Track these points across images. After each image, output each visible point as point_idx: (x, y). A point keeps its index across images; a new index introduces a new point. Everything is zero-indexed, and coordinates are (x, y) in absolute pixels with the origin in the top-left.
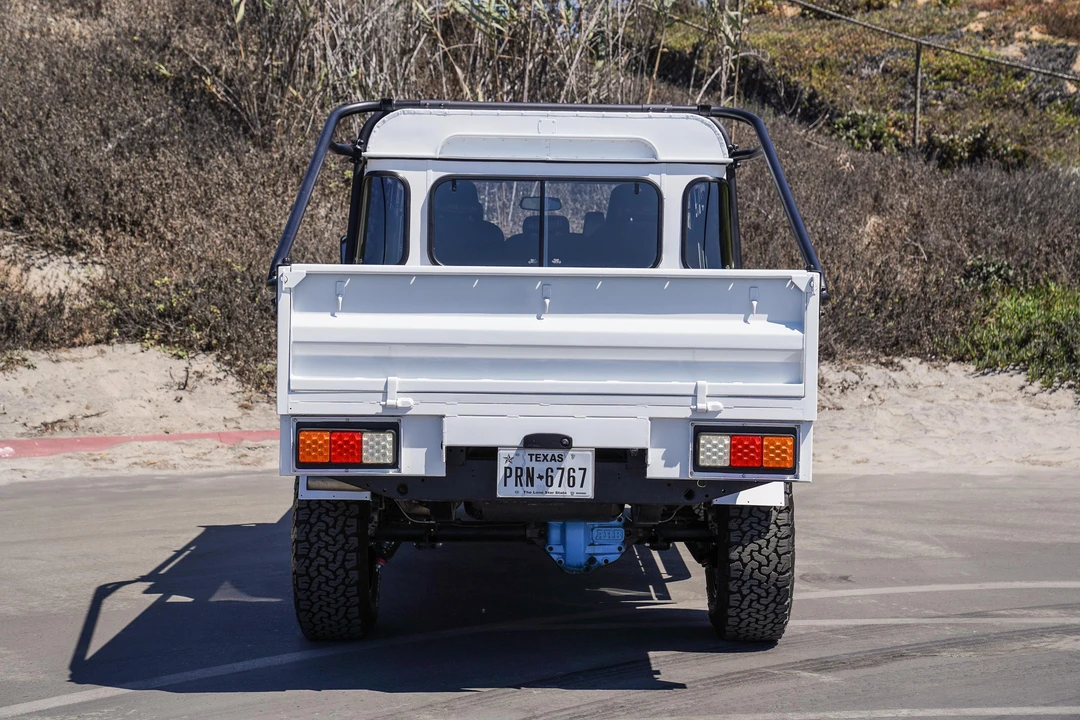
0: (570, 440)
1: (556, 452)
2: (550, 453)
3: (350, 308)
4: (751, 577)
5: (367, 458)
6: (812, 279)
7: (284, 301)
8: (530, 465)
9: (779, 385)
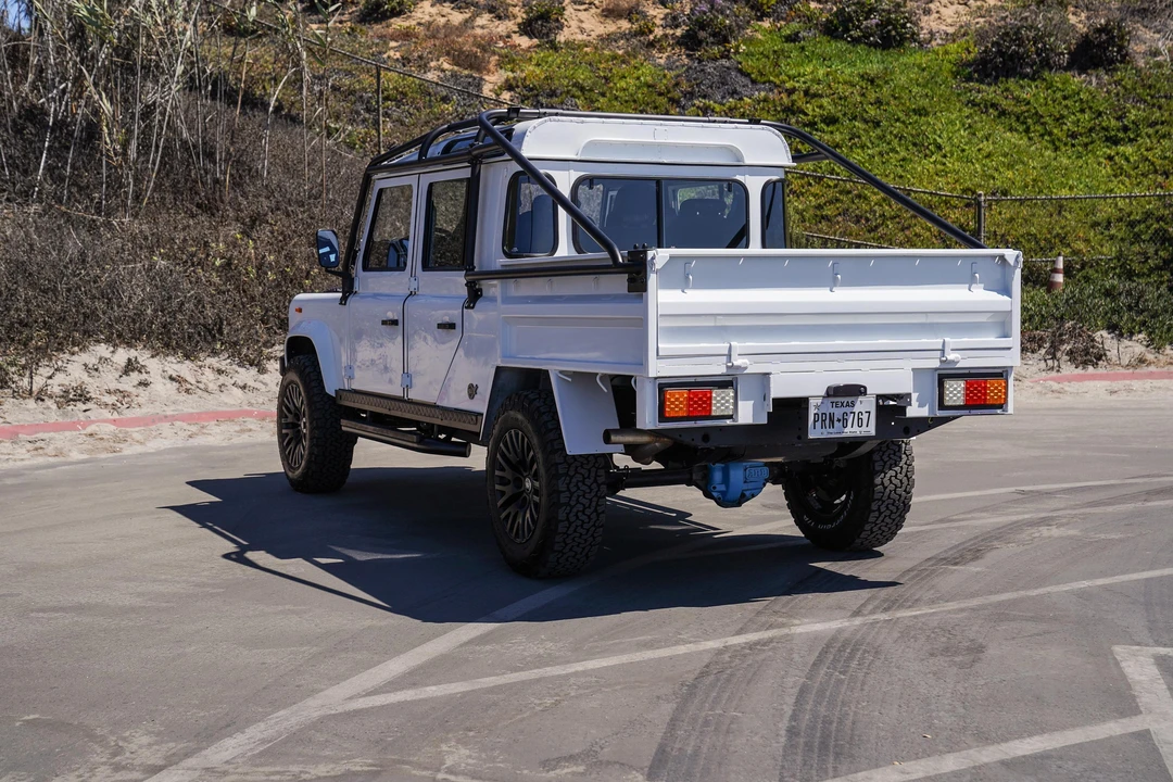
0: (865, 388)
1: (850, 399)
2: (845, 400)
3: (699, 285)
4: (889, 497)
5: (715, 411)
6: (1018, 257)
7: (652, 280)
8: (832, 411)
9: (991, 340)
